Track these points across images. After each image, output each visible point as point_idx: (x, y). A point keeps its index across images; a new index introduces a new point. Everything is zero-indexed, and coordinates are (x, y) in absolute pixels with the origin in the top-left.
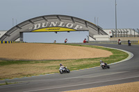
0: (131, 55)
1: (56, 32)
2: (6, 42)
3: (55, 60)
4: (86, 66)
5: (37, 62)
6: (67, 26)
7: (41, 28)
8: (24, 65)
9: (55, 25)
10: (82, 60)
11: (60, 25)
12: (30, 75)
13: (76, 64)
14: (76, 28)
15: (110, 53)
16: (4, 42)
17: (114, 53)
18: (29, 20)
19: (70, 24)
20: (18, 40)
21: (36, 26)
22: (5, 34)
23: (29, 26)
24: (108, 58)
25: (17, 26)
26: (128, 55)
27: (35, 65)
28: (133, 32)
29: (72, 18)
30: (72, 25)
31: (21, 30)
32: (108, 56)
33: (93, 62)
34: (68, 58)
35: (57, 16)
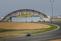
0: (59, 27)
1: (26, 17)
2: (4, 22)
3: (26, 30)
4: (39, 32)
5: (18, 30)
6: (31, 14)
7: (19, 15)
8: (12, 32)
9: (25, 14)
10: (37, 29)
11: (28, 14)
12: (15, 36)
13: (35, 31)
14: (35, 15)
15: (50, 26)
16: (3, 21)
17: (51, 26)
18: (14, 12)
19: (32, 13)
20: (10, 21)
21: (17, 14)
22: (4, 18)
23: (14, 15)
24: (49, 28)
25: (9, 15)
26: (57, 27)
27: (17, 32)
28: (60, 17)
29: (33, 11)
30: (33, 14)
31: (11, 16)
32: (49, 27)
33: (42, 30)
34: (31, 28)
35: (27, 10)
